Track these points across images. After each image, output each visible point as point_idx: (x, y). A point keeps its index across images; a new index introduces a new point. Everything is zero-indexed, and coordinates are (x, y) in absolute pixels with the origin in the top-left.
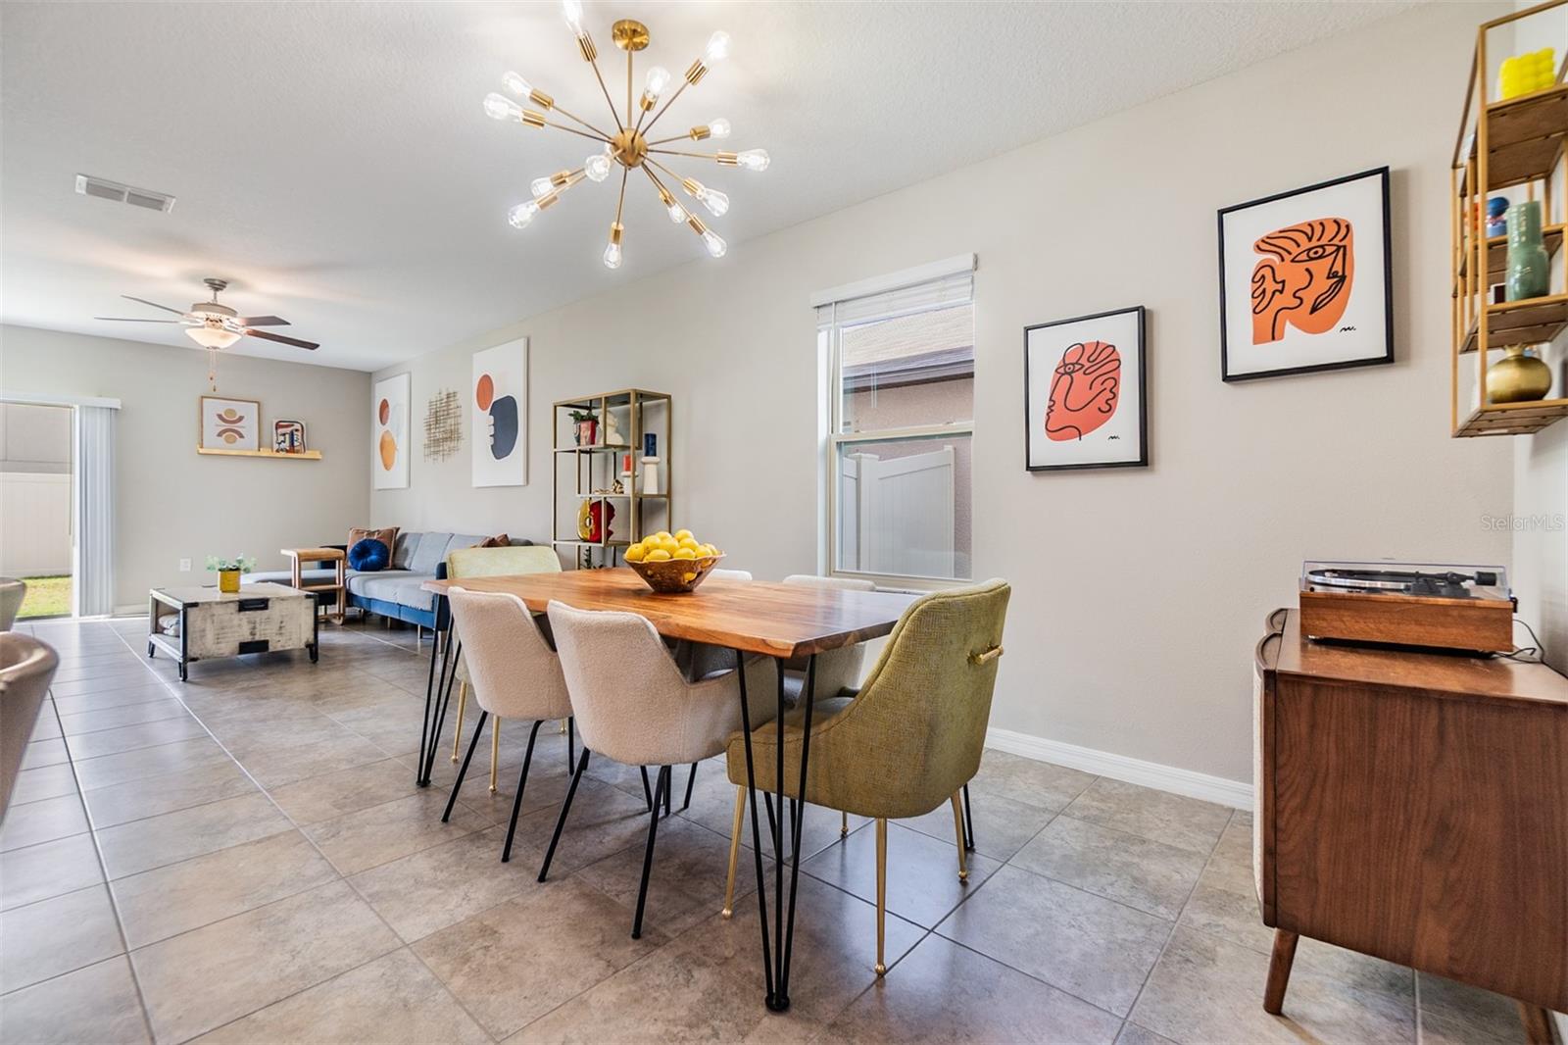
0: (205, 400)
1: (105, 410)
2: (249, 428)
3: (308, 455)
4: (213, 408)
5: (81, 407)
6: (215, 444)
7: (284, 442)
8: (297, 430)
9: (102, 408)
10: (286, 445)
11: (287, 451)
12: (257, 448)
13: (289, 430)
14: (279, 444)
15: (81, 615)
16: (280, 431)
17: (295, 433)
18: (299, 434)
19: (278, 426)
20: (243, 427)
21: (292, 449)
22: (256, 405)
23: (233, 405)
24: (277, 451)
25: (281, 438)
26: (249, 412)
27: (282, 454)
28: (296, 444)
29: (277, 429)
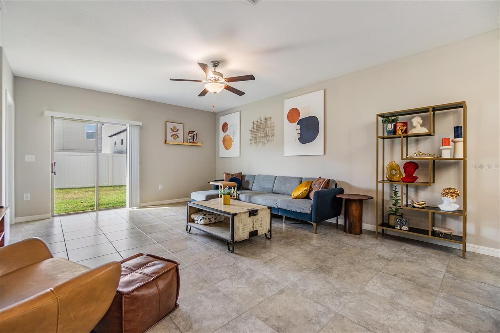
0: (167, 123)
1: (137, 126)
2: (180, 133)
3: (198, 144)
4: (170, 126)
5: (130, 125)
6: (170, 140)
7: (191, 139)
8: (195, 135)
9: (136, 125)
10: (192, 140)
11: (192, 143)
12: (182, 142)
13: (192, 135)
14: (190, 140)
15: (130, 207)
16: (190, 135)
17: (194, 136)
18: (195, 136)
19: (189, 133)
20: (179, 133)
21: (193, 142)
22: (182, 125)
23: (176, 125)
24: (189, 143)
25: (190, 138)
26: (180, 127)
27: (191, 144)
28: (195, 140)
29: (189, 134)
